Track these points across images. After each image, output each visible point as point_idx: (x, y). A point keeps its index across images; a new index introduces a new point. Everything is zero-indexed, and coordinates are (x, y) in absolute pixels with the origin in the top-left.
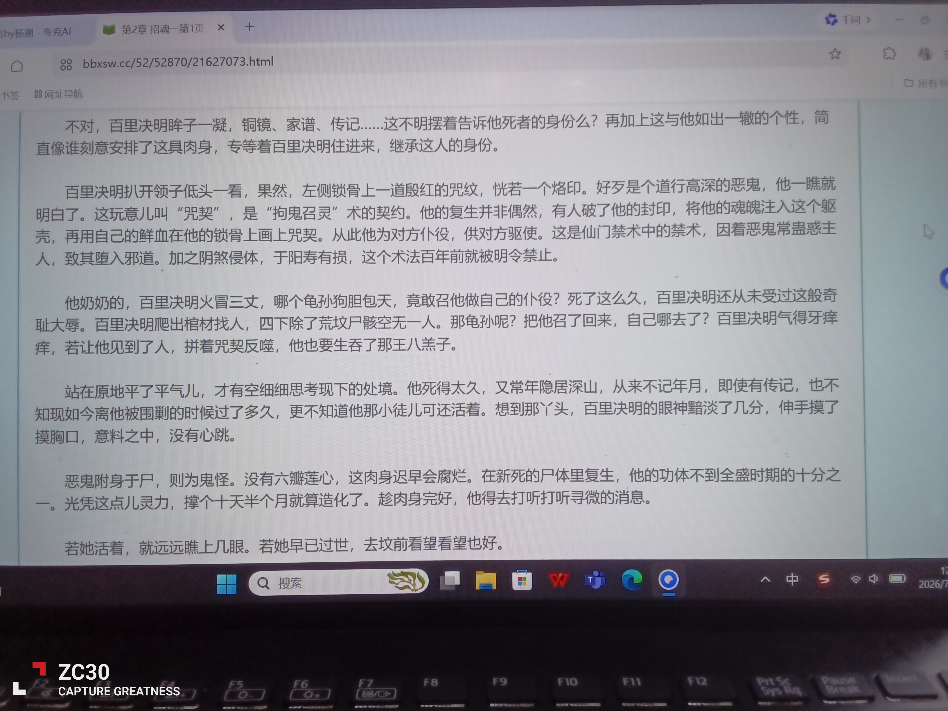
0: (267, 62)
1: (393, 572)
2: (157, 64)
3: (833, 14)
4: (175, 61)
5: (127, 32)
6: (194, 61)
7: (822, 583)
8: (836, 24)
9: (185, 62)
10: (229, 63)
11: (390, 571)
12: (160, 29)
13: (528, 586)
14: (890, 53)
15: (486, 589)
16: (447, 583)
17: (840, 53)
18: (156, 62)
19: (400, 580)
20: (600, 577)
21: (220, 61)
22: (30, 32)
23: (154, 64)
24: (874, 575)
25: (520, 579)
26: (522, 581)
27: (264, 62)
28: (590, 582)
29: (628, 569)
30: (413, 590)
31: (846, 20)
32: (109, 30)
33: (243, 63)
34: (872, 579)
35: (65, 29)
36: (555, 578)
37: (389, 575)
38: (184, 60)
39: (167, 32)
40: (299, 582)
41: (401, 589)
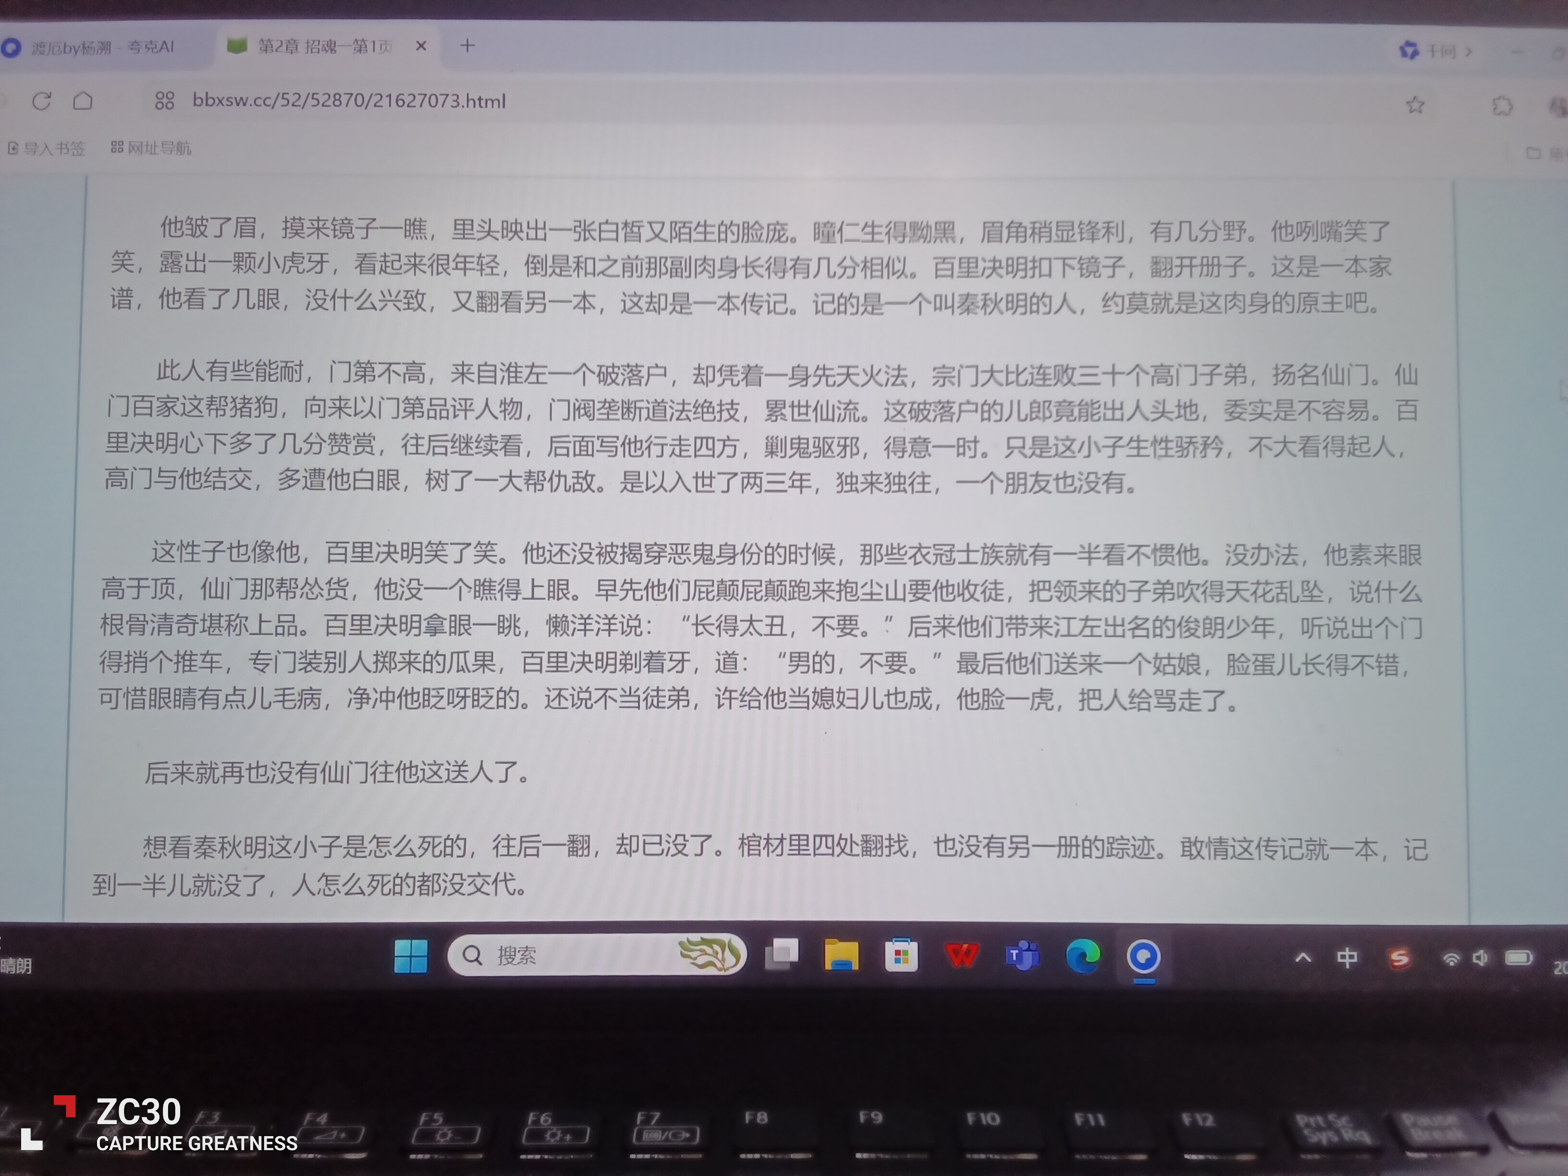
0: (496, 103)
1: (688, 940)
2: (316, 102)
3: (1412, 39)
4: (344, 99)
5: (266, 51)
6: (376, 99)
7: (1396, 964)
8: (1417, 58)
9: (360, 100)
10: (433, 102)
11: (683, 937)
12: (321, 47)
13: (911, 964)
14: (1503, 106)
15: (842, 970)
16: (778, 957)
17: (1423, 103)
18: (313, 98)
19: (698, 953)
20: (1031, 951)
21: (419, 99)
22: (106, 47)
23: (310, 102)
24: (1481, 952)
25: (898, 953)
26: (902, 957)
27: (489, 103)
28: (1014, 958)
29: (1077, 938)
30: (720, 970)
31: (1433, 51)
32: (237, 47)
33: (455, 104)
34: (1479, 958)
35: (165, 42)
36: (956, 952)
37: (681, 943)
38: (359, 98)
39: (333, 51)
40: (532, 954)
41: (701, 967)
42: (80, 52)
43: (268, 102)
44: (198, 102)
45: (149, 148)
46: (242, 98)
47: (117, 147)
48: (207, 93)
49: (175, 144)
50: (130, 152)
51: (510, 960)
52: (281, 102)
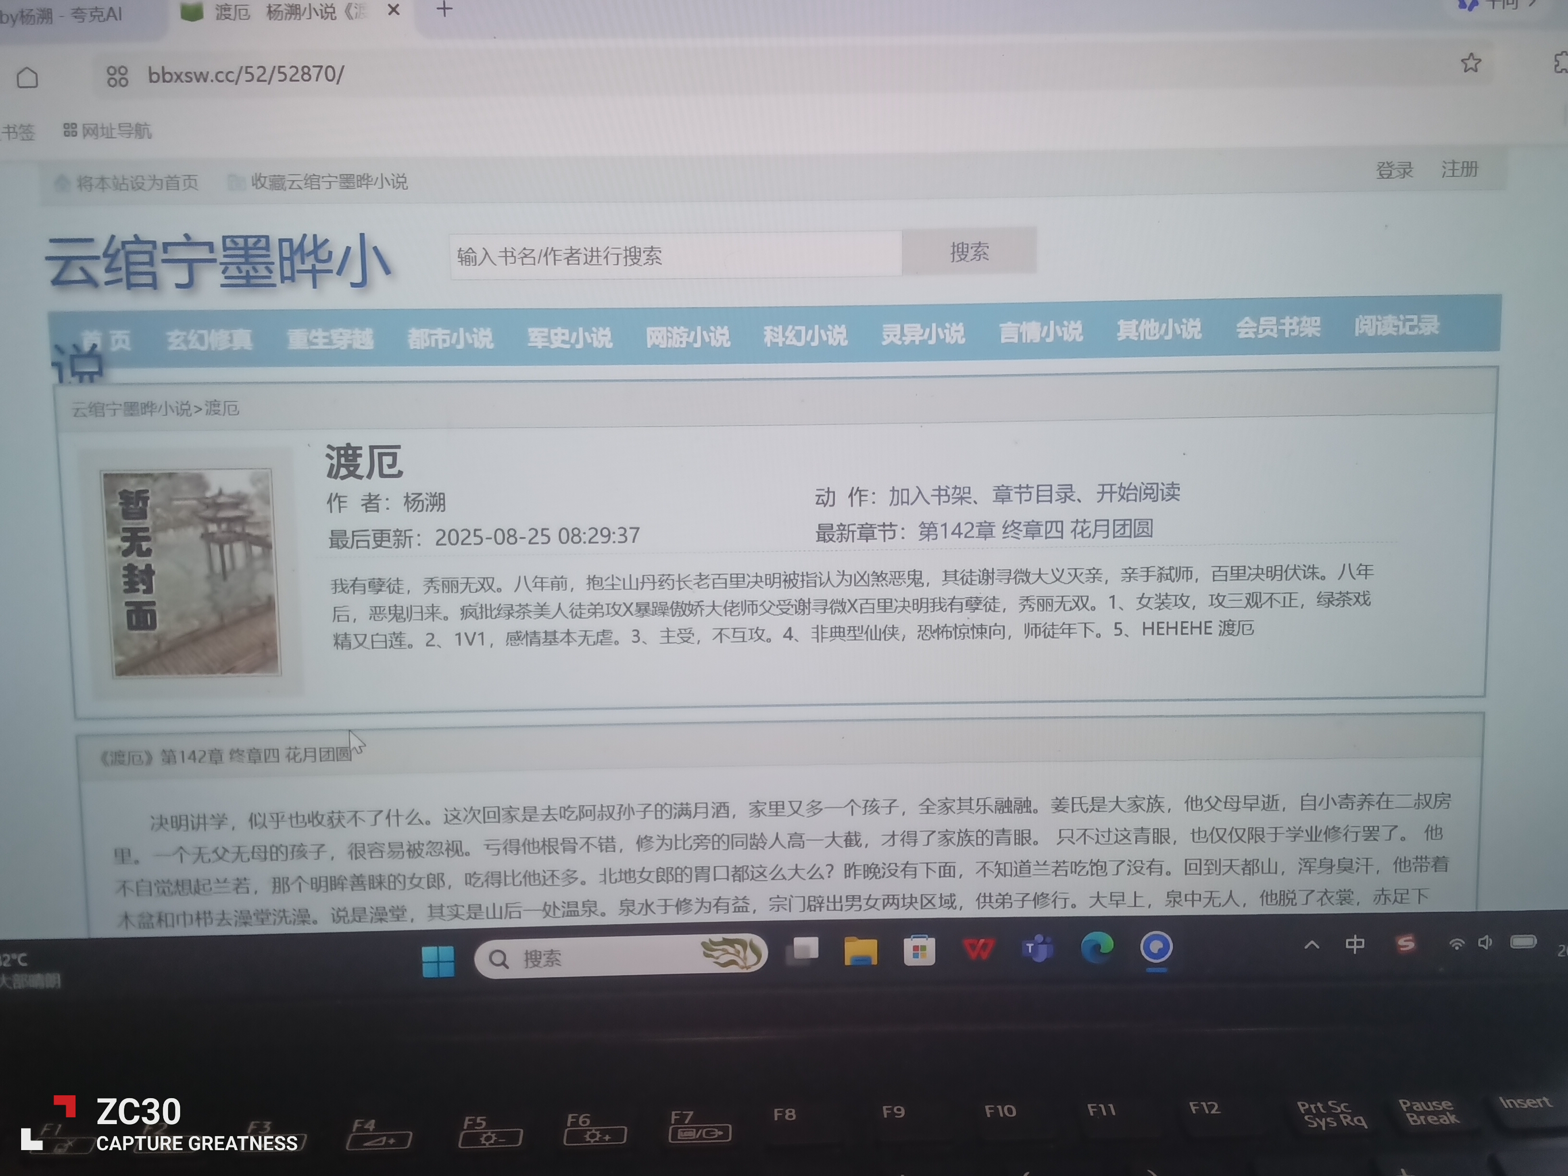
1: (710, 940)
2: (282, 77)
4: (314, 72)
7: (1402, 949)
8: (1476, 9)
9: (331, 74)
11: (705, 938)
13: (929, 958)
15: (862, 966)
16: (798, 954)
17: (1479, 61)
18: (280, 73)
19: (720, 952)
20: (1047, 943)
22: (47, 15)
24: (1487, 936)
25: (916, 948)
26: (920, 952)
28: (1030, 951)
30: (743, 968)
32: (192, 13)
34: (1483, 942)
35: (111, 9)
36: (973, 947)
37: (704, 944)
38: (330, 70)
40: (558, 957)
41: (724, 965)
42: (18, 23)
43: (231, 77)
44: (155, 77)
45: (105, 130)
46: (201, 73)
47: (70, 130)
48: (163, 68)
49: (133, 125)
50: (85, 136)
51: (536, 963)
52: (245, 77)
